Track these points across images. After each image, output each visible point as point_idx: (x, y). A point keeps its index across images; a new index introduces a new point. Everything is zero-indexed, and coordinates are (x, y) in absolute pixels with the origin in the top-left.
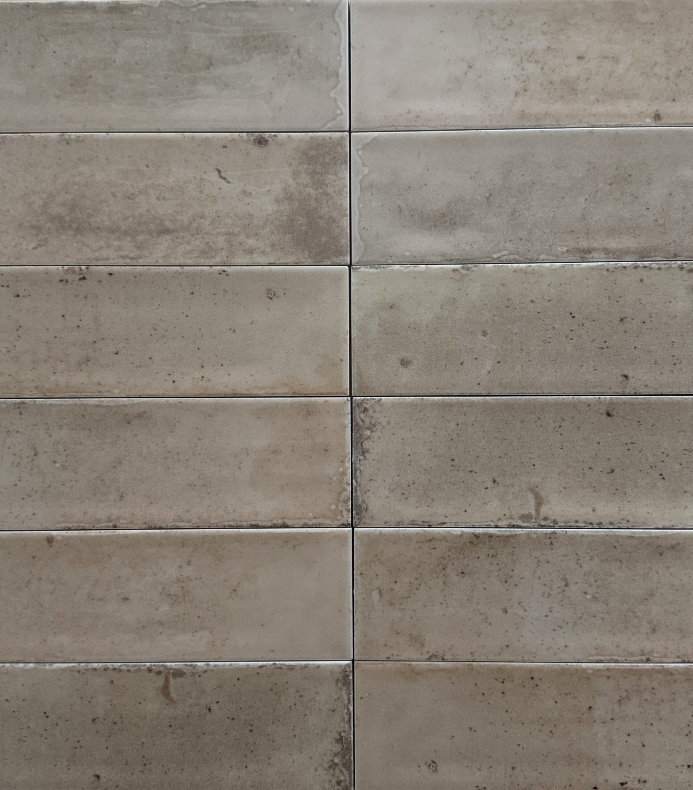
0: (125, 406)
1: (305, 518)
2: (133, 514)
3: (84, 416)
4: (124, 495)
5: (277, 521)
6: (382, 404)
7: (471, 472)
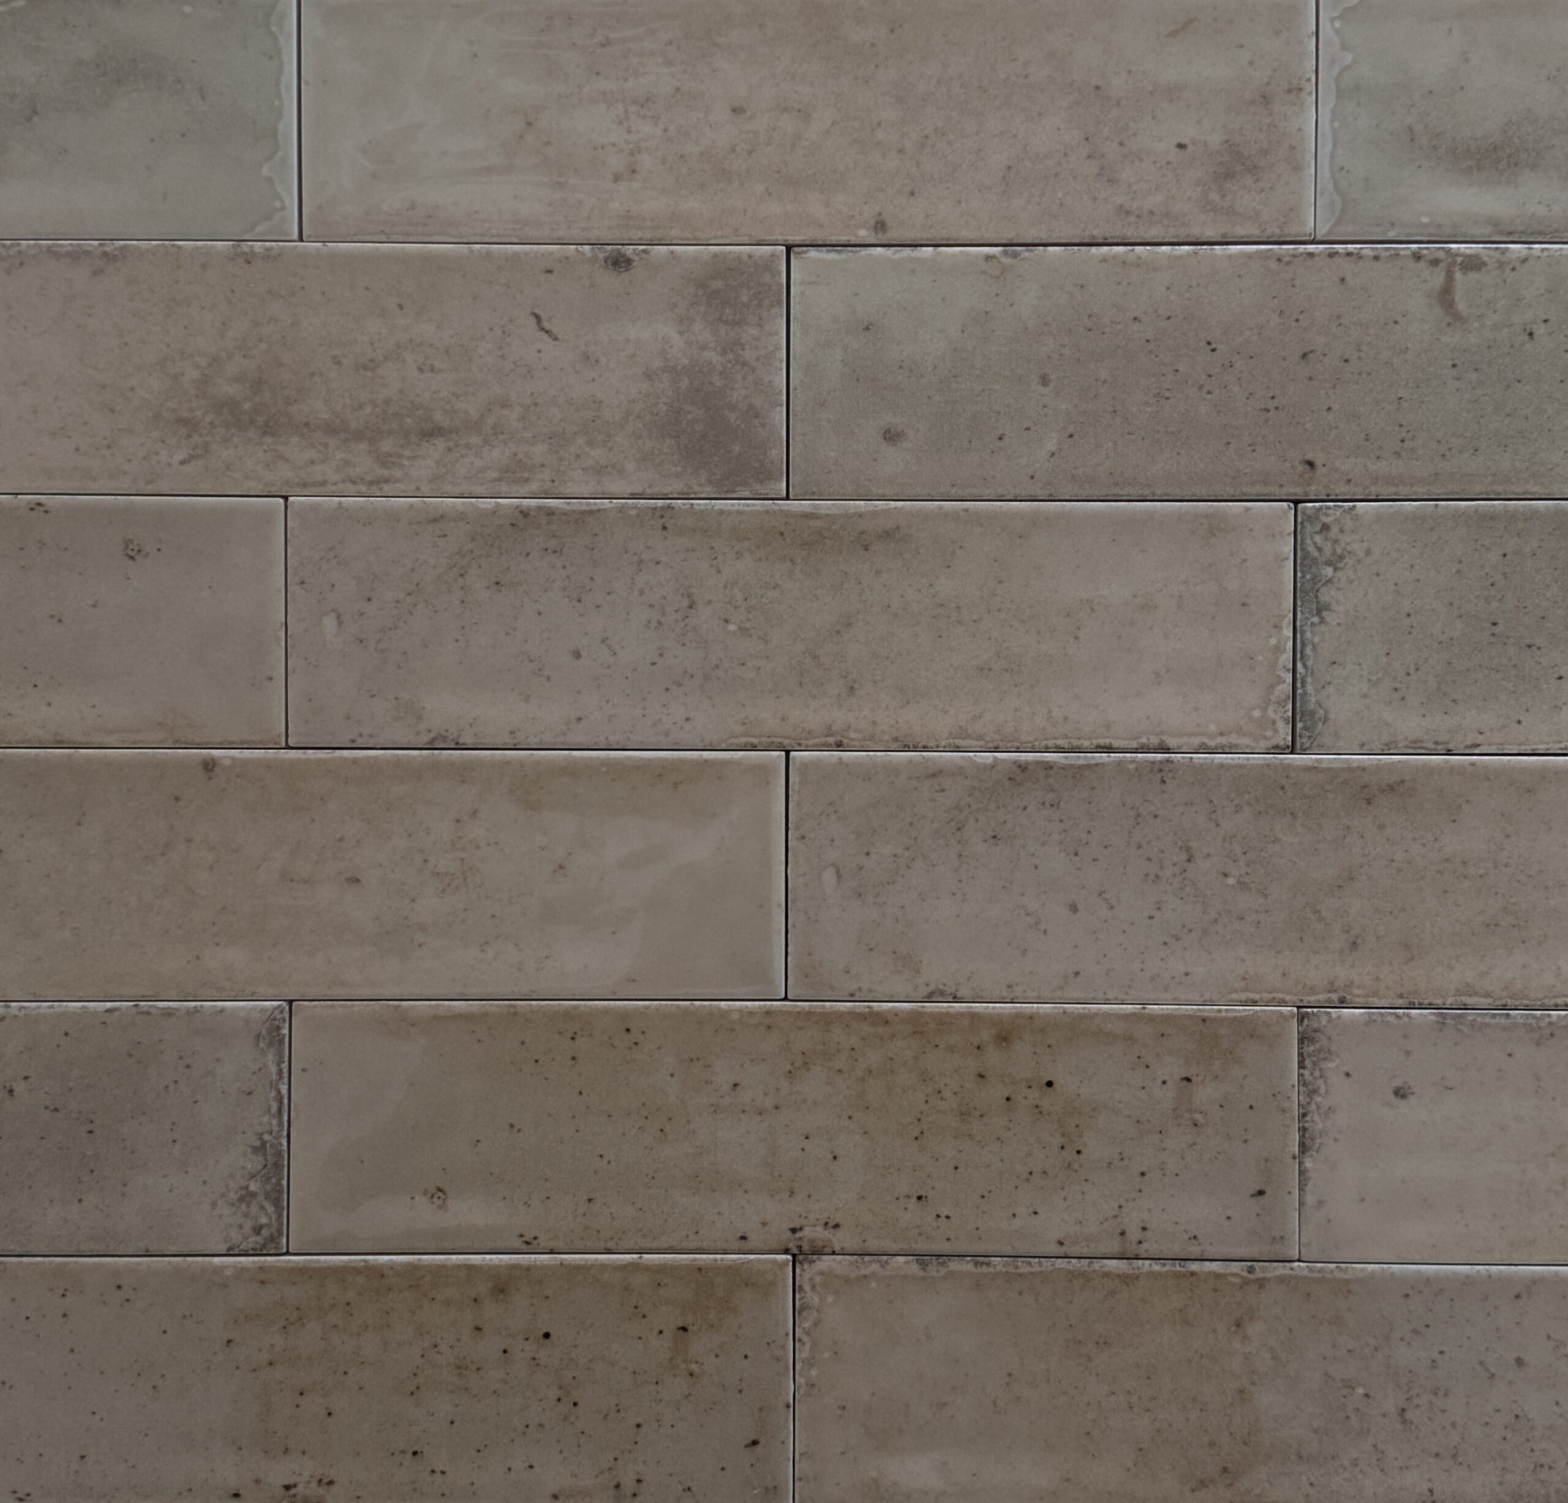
0: (861, 516)
1: (1202, 734)
2: (874, 722)
3: (782, 534)
4: (856, 686)
5: (1149, 739)
6: (1357, 515)
7: (1529, 646)
